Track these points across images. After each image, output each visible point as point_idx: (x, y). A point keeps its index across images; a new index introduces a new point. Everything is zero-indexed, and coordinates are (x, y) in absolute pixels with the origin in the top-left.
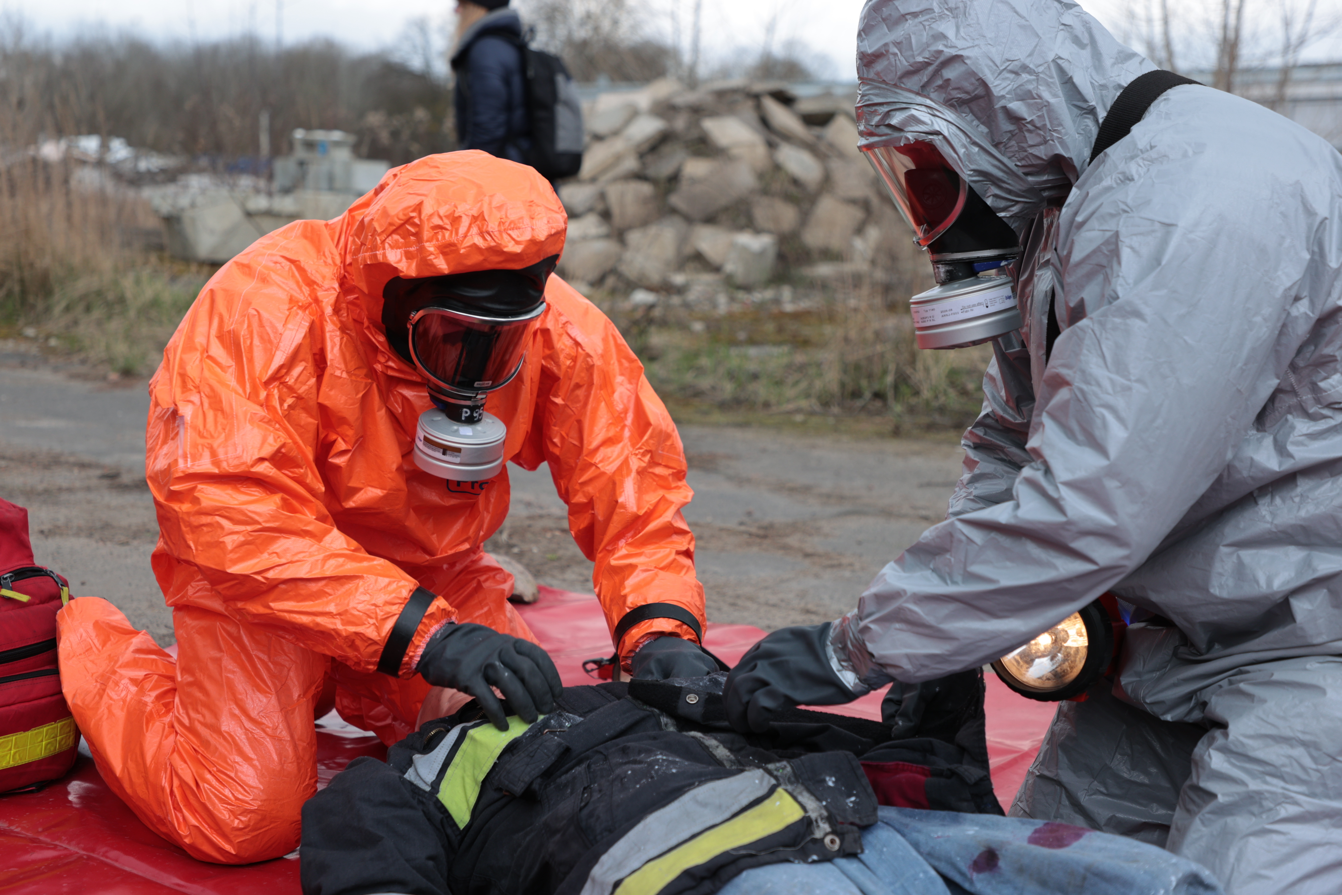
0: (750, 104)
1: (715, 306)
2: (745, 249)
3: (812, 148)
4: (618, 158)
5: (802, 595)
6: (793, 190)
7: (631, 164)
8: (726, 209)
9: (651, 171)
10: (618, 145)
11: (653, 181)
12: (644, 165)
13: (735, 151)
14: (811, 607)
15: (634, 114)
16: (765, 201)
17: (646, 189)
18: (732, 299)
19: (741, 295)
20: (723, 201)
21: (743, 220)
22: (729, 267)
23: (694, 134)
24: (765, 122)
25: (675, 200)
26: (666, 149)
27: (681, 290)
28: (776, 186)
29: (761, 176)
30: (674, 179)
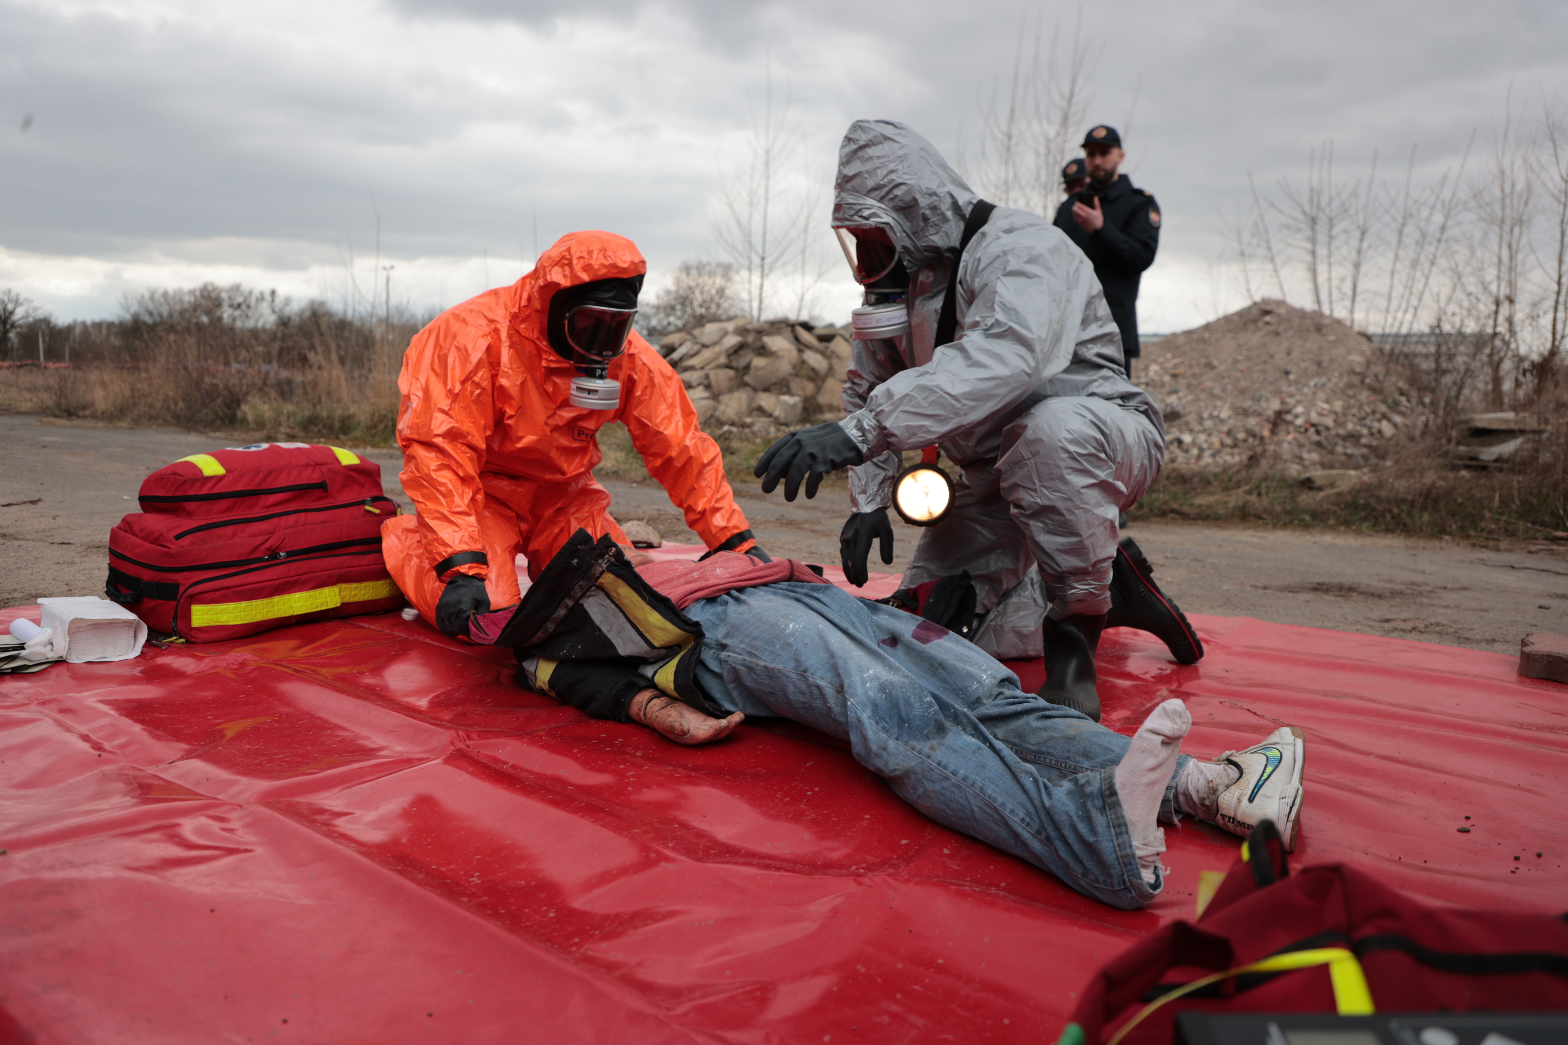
0: (789, 329)
1: (768, 433)
2: (785, 402)
3: (823, 353)
4: (717, 356)
5: (808, 546)
6: (812, 374)
7: (723, 360)
8: (775, 384)
9: (734, 364)
10: (717, 349)
11: (736, 369)
12: (730, 361)
13: (780, 354)
14: (814, 551)
15: (725, 333)
16: (797, 380)
17: (731, 373)
18: (778, 430)
19: (783, 428)
20: (774, 380)
21: (784, 390)
22: (777, 413)
23: (758, 344)
24: (797, 339)
25: (747, 379)
26: (742, 352)
27: (749, 426)
28: (803, 372)
29: (794, 367)
30: (747, 368)
